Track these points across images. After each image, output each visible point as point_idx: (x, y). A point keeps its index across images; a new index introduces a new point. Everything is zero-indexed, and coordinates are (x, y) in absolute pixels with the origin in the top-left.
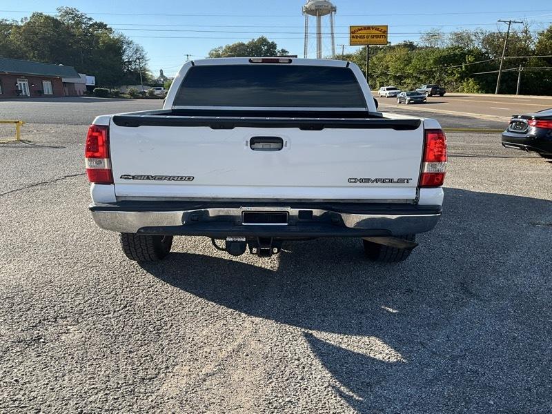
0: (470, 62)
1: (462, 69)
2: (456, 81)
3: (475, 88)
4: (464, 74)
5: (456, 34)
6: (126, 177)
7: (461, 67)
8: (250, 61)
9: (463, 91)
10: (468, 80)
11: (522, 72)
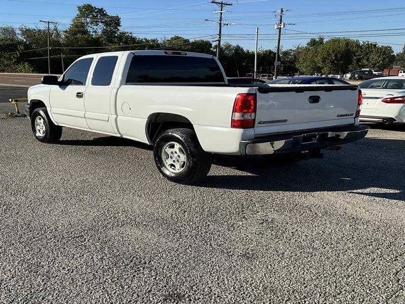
0: (22, 50)
1: (17, 55)
2: (14, 64)
3: (31, 69)
4: (20, 59)
5: (4, 29)
6: (260, 123)
7: (16, 54)
8: (166, 53)
9: (21, 72)
10: (23, 63)
11: (64, 59)
